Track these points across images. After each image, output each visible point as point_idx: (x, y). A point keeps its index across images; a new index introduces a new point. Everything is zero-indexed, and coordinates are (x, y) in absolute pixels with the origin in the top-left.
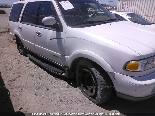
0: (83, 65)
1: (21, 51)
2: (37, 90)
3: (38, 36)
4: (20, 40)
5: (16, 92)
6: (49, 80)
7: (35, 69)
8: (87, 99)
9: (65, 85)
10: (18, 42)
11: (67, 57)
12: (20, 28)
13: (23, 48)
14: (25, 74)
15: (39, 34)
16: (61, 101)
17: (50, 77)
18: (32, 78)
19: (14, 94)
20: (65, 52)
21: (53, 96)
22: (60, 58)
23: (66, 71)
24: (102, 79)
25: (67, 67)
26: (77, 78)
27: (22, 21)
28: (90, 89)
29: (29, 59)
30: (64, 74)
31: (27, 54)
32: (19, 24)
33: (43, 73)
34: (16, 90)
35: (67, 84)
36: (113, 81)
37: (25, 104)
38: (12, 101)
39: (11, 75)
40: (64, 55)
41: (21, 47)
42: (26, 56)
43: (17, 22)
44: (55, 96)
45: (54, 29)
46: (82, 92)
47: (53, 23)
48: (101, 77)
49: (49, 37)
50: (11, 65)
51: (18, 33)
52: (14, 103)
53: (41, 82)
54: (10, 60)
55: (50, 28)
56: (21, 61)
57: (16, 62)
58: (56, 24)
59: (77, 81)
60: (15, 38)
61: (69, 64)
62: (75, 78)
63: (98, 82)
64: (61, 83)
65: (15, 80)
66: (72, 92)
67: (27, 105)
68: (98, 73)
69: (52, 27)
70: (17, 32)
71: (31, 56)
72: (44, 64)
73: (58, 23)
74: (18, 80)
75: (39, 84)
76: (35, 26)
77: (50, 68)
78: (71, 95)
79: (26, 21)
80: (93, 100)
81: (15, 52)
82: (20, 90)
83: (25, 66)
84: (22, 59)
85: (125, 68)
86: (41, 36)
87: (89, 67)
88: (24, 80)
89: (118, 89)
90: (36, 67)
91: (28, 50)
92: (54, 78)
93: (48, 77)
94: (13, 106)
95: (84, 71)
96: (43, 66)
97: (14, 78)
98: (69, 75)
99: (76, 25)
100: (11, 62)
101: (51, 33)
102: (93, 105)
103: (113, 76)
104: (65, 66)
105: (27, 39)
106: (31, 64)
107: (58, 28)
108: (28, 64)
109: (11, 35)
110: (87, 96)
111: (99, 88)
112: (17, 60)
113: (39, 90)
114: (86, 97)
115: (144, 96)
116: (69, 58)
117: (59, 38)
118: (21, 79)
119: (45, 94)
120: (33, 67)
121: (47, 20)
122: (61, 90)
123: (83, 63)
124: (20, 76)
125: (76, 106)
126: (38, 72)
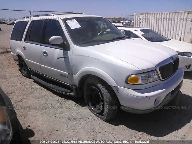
0: (90, 82)
1: (24, 73)
2: (44, 110)
3: (44, 55)
4: (23, 61)
5: (22, 112)
6: (55, 101)
7: (41, 91)
8: (95, 116)
9: (73, 105)
10: (21, 63)
11: (75, 76)
12: (24, 48)
13: (26, 70)
14: (30, 96)
15: (45, 53)
16: (69, 119)
17: (57, 98)
18: (38, 100)
19: (21, 114)
20: (73, 70)
21: (60, 115)
22: (68, 77)
23: (74, 90)
24: (108, 94)
25: (75, 86)
26: (85, 97)
27: (25, 40)
28: (98, 106)
29: (33, 81)
30: (71, 94)
31: (31, 75)
32: (23, 43)
33: (49, 95)
34: (22, 110)
35: (75, 103)
36: (117, 95)
37: (32, 123)
38: (19, 121)
39: (15, 97)
40: (71, 74)
41: (25, 68)
42: (30, 78)
43: (21, 40)
44: (63, 115)
45: (62, 48)
46: (91, 110)
47: (61, 42)
48: (107, 92)
49: (56, 56)
50: (14, 87)
51: (20, 53)
52: (21, 122)
53: (47, 102)
54: (13, 83)
55: (58, 47)
56: (25, 83)
57: (19, 85)
58: (63, 42)
59: (85, 99)
60: (17, 58)
61: (77, 83)
62: (83, 96)
63: (104, 97)
64: (69, 103)
65: (20, 101)
66: (80, 111)
67: (35, 123)
68: (104, 88)
69: (59, 46)
70: (20, 51)
71: (35, 78)
72: (50, 85)
73: (65, 42)
74: (23, 101)
75: (46, 105)
76: (40, 45)
77: (56, 89)
78: (79, 114)
79: (30, 40)
80: (101, 116)
81: (18, 75)
82: (26, 110)
83: (30, 88)
84: (25, 81)
85: (126, 81)
86: (47, 55)
87: (96, 84)
88: (30, 101)
89: (122, 103)
90: (41, 89)
91: (32, 71)
92: (61, 98)
93: (55, 99)
94: (21, 125)
95: (92, 88)
96: (49, 87)
97: (19, 100)
98: (77, 93)
99: (82, 44)
100: (14, 84)
101: (58, 52)
102: (101, 121)
103: (117, 89)
104: (73, 85)
105: (31, 59)
106: (36, 86)
107: (65, 47)
108: (33, 86)
109: (12, 55)
110: (95, 114)
111: (105, 103)
112: (20, 82)
113: (46, 110)
114: (93, 115)
115: (148, 109)
116: (76, 77)
117: (66, 57)
118: (26, 101)
119: (53, 113)
120: (39, 89)
121: (55, 39)
122: (69, 109)
123: (90, 81)
124: (25, 98)
125: (84, 123)
126: (44, 94)
